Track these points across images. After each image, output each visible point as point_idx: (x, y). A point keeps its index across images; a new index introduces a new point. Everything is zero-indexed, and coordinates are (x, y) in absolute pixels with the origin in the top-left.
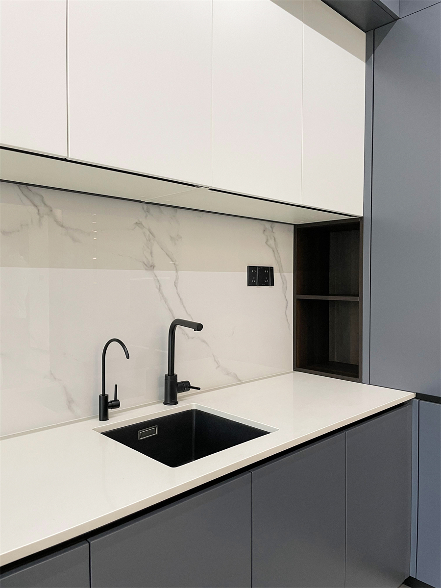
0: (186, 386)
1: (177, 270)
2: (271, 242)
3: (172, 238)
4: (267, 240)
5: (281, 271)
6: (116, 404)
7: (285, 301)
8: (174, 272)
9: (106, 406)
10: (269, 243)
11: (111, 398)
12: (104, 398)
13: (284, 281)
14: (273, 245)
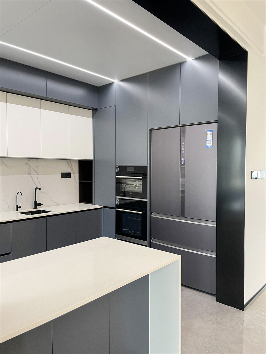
0: (40, 205)
1: (38, 175)
2: (70, 165)
3: (36, 167)
4: (68, 165)
5: (74, 173)
6: (20, 207)
7: (76, 183)
8: (37, 175)
9: (17, 208)
10: (69, 166)
11: (19, 206)
12: (17, 206)
13: (75, 177)
14: (71, 166)
